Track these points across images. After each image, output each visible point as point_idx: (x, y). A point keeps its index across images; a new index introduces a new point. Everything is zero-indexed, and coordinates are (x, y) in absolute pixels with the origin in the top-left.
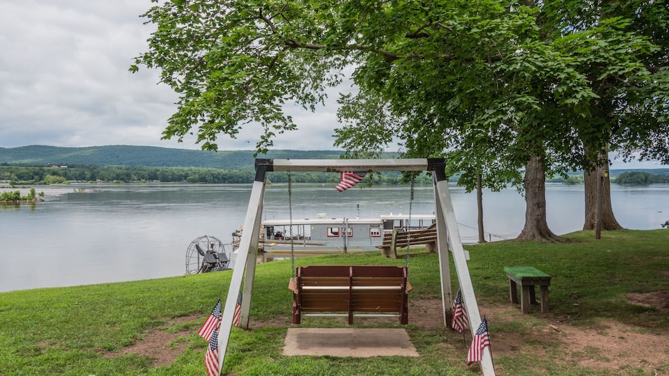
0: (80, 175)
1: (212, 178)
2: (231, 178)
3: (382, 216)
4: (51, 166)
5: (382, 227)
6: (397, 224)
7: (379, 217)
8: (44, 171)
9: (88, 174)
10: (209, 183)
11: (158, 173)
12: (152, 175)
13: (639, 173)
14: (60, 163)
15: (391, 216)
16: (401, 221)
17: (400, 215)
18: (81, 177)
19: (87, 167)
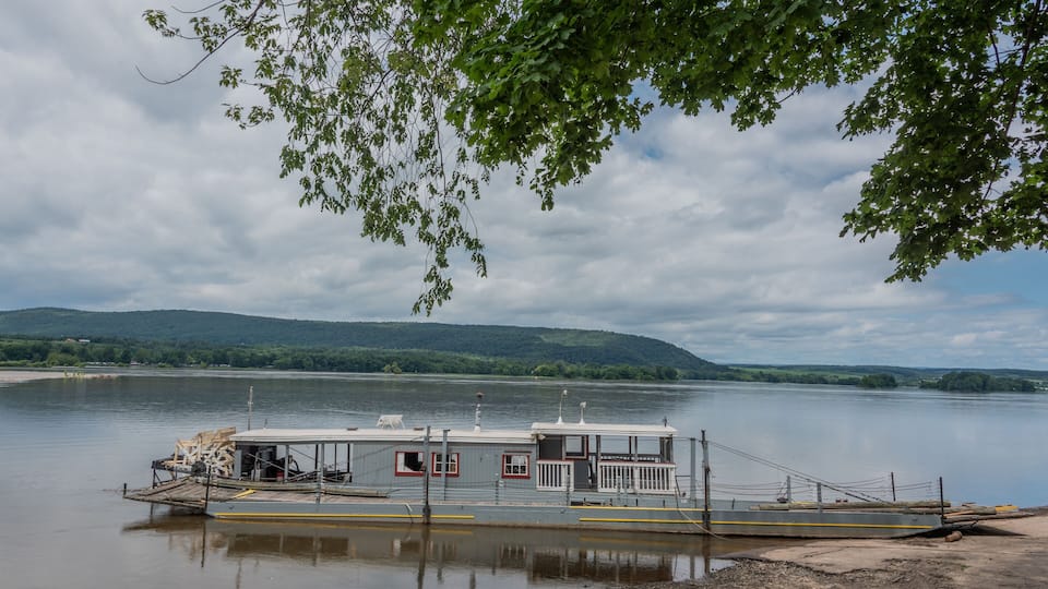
0: (105, 354)
1: (312, 362)
2: (343, 363)
3: (535, 425)
4: (65, 338)
5: (535, 452)
6: (572, 446)
7: (528, 428)
8: (51, 347)
9: (119, 352)
10: (307, 370)
11: (229, 353)
12: (219, 355)
13: (973, 374)
14: (78, 335)
15: (559, 426)
16: (585, 439)
17: (582, 423)
18: (108, 357)
19: (120, 342)
